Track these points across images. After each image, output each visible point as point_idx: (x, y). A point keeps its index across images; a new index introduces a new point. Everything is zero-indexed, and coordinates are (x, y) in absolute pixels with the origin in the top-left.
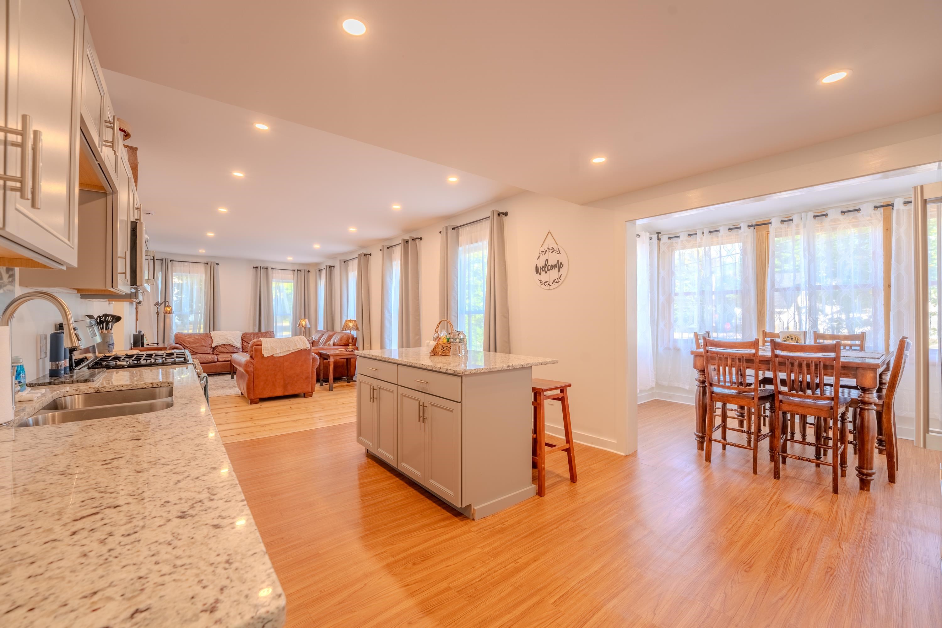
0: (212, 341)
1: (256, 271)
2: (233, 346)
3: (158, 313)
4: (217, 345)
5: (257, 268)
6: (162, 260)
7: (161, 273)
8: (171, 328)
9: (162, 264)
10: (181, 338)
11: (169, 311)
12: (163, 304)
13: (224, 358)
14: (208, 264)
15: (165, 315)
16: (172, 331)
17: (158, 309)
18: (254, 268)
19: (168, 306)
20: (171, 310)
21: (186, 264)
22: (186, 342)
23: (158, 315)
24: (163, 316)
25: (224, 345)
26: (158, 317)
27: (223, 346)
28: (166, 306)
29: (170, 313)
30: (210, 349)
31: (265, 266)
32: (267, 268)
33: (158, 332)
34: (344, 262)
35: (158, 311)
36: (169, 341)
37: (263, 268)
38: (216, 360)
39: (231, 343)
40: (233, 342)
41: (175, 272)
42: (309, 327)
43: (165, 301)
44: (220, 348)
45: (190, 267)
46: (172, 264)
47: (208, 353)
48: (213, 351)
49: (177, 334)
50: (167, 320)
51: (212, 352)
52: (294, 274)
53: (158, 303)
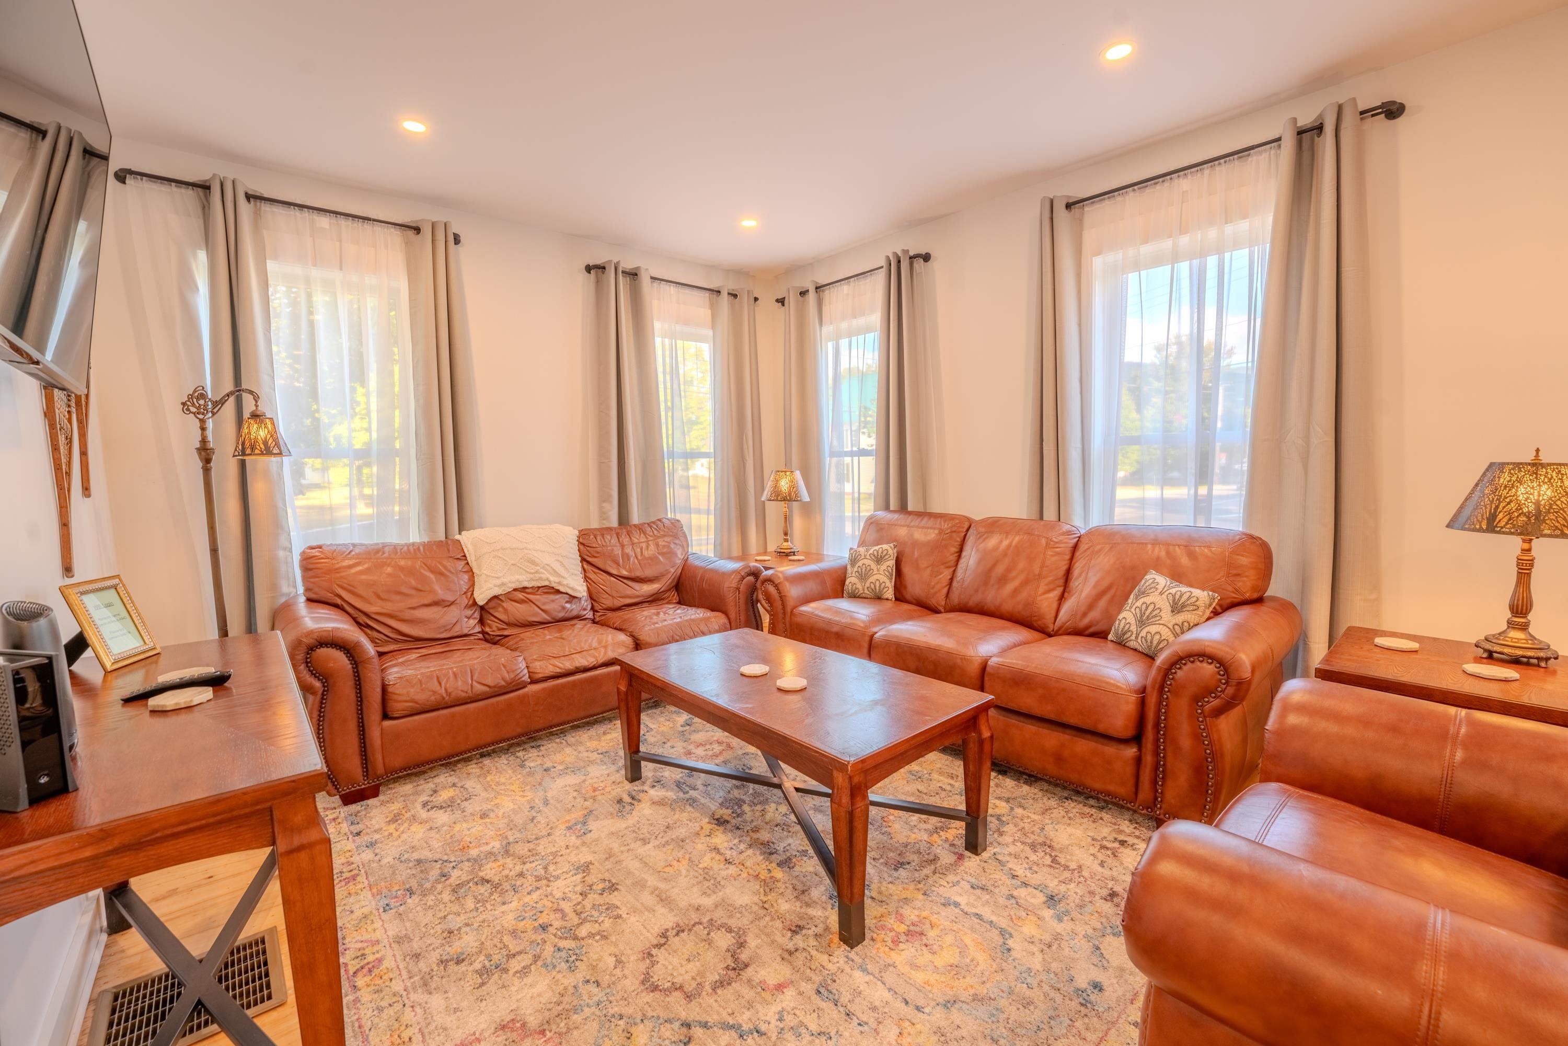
0: (471, 572)
1: (598, 282)
2: (558, 592)
3: (205, 453)
4: (497, 591)
5: (602, 268)
6: (205, 187)
7: (202, 256)
8: (278, 524)
9: (205, 208)
10: (337, 570)
11: (265, 442)
12: (231, 403)
13: (556, 662)
14: (417, 230)
15: (243, 464)
16: (283, 540)
17: (203, 429)
18: (589, 269)
19: (255, 416)
20: (274, 434)
21: (324, 222)
22: (360, 591)
23: (208, 461)
24: (232, 467)
25: (524, 589)
26: (207, 470)
27: (520, 596)
28: (246, 415)
29: (268, 452)
30: (469, 612)
31: (628, 264)
32: (633, 275)
33: (214, 551)
34: (1069, 206)
35: (204, 441)
36: (274, 587)
37: (623, 272)
38: (526, 678)
39: (553, 581)
40: (557, 574)
41: (275, 257)
42: (808, 499)
43: (238, 391)
44: (508, 605)
45: (340, 241)
46: (257, 215)
47: (466, 631)
48: (481, 621)
49: (315, 552)
50: (257, 489)
51: (478, 629)
52: (713, 307)
53: (203, 396)
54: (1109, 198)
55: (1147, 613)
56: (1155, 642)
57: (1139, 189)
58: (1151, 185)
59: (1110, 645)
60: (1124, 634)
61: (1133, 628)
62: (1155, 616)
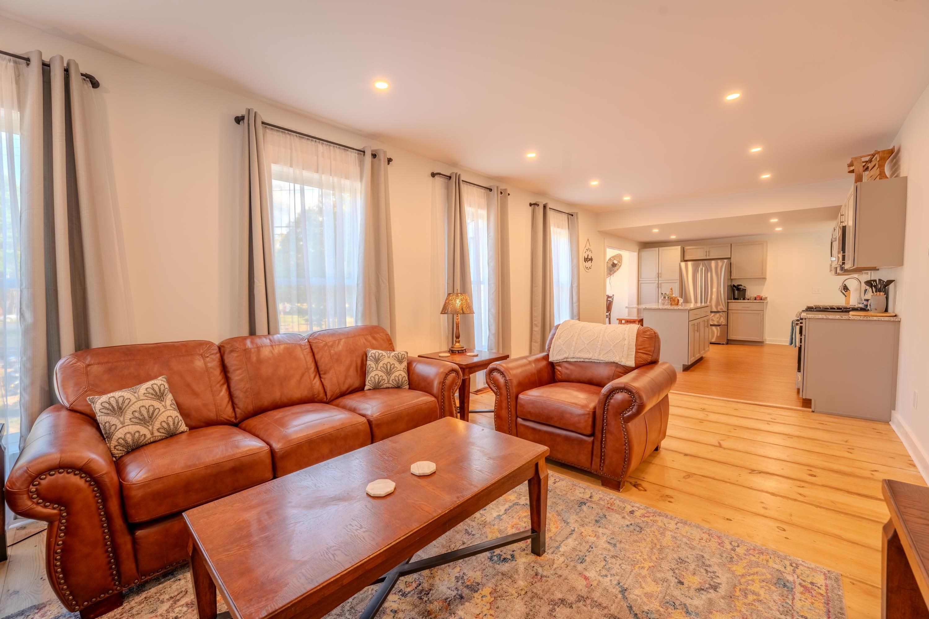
54: (282, 132)
55: (389, 368)
56: (401, 380)
57: (299, 137)
58: (305, 139)
59: (369, 393)
60: (379, 383)
61: (385, 377)
62: (393, 368)
